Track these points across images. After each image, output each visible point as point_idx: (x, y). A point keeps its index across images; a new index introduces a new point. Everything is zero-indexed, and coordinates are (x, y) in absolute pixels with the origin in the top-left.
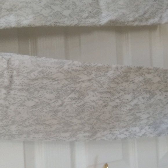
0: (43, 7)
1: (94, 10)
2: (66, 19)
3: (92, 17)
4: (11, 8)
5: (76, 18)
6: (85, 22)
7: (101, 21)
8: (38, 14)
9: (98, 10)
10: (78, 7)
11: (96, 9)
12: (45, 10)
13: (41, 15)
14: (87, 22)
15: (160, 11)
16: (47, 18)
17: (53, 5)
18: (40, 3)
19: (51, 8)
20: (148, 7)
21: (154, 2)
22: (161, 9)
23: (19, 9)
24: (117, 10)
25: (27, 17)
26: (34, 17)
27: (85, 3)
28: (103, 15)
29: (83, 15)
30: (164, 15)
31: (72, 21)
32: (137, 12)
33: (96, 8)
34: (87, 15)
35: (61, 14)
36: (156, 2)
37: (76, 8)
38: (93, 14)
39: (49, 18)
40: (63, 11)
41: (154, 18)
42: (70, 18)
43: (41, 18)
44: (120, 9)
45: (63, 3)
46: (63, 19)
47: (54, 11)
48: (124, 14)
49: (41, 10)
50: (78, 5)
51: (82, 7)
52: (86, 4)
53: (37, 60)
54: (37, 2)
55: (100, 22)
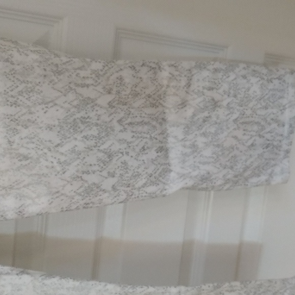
0: (68, 181)
1: (158, 169)
2: (107, 195)
3: (153, 183)
4: (11, 185)
5: (124, 191)
6: (139, 194)
7: (167, 187)
8: (57, 195)
9: (165, 167)
10: (130, 170)
11: (162, 167)
12: (71, 184)
13: (62, 194)
14: (142, 193)
15: (273, 162)
16: (73, 199)
17: (86, 173)
18: (64, 173)
19: (82, 180)
20: (252, 160)
21: (265, 150)
22: (273, 159)
23: (24, 186)
24: (198, 167)
25: (37, 200)
26: (49, 201)
27: (143, 160)
28: (172, 175)
29: (136, 183)
30: (277, 169)
31: (115, 197)
32: (232, 168)
33: (162, 165)
34: (144, 181)
35: (97, 188)
36: (268, 149)
37: (127, 172)
38: (155, 178)
39: (77, 198)
40: (103, 181)
41: (259, 176)
42: (112, 192)
43: (62, 200)
44: (204, 163)
45: (104, 167)
46: (100, 195)
47: (86, 185)
48: (209, 173)
49: (64, 186)
50: (132, 166)
51: (138, 169)
52: (144, 163)
53: (43, 284)
54: (58, 173)
55: (165, 190)
